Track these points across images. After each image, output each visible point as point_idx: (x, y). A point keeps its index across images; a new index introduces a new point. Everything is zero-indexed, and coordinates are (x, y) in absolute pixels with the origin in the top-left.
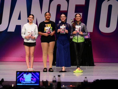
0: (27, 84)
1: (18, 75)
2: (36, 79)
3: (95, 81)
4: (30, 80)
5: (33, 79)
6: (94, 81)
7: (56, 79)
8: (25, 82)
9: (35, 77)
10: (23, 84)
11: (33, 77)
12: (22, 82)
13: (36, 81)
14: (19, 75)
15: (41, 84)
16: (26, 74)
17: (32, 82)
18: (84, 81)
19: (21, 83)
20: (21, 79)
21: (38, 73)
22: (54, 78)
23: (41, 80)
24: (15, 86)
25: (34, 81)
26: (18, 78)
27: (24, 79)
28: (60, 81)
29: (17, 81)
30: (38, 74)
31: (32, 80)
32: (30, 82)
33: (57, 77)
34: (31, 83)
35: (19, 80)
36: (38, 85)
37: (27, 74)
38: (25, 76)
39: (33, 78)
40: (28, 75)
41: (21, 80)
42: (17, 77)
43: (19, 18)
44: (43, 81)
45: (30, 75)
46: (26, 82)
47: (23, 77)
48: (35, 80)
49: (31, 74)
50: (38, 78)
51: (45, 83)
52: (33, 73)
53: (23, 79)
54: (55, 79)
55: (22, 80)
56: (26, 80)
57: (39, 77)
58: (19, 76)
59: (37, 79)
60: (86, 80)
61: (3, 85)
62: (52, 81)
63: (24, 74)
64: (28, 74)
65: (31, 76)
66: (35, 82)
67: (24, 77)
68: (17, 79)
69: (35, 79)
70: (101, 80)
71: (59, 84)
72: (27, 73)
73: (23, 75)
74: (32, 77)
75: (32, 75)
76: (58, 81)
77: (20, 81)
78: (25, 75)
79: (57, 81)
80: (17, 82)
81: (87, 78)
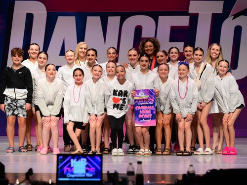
0: (77, 179)
1: (59, 161)
2: (94, 168)
3: (209, 171)
4: (84, 171)
5: (89, 169)
6: (207, 172)
7: (133, 168)
8: (73, 174)
9: (94, 166)
10: (71, 179)
11: (89, 164)
12: (69, 175)
13: (94, 173)
14: (62, 160)
15: (105, 178)
16: (75, 160)
17: (88, 175)
18: (188, 172)
19: (65, 177)
20: (65, 168)
21: (98, 158)
22: (131, 166)
23: (105, 171)
24: (55, 182)
25: (90, 174)
26: (60, 166)
27: (72, 168)
28: (141, 173)
29: (59, 172)
30: (99, 160)
31: (87, 171)
32: (84, 176)
33: (135, 165)
34: (86, 177)
35: (63, 171)
36: (99, 180)
37: (77, 159)
38: (74, 164)
39: (90, 167)
40: (79, 162)
41: (65, 171)
42: (58, 165)
43: (63, 53)
44: (108, 172)
45: (83, 162)
46: (76, 174)
47: (70, 166)
48: (94, 171)
49: (85, 160)
50: (99, 168)
51: (112, 175)
52: (88, 157)
53: (69, 169)
54: (131, 170)
55: (67, 170)
56: (75, 172)
57: (101, 165)
58: (61, 163)
59: (96, 168)
60: (192, 171)
61: (32, 182)
62: (126, 173)
63: (72, 160)
64: (80, 159)
65: (86, 164)
66: (93, 175)
67: (72, 165)
68: (59, 170)
69: (92, 169)
70: (221, 170)
71: (140, 178)
72: (77, 157)
73: (69, 161)
74: (87, 166)
75: (88, 161)
76: (139, 173)
77: (65, 174)
78: (73, 162)
79: (135, 173)
80: (59, 176)
81: (194, 166)
